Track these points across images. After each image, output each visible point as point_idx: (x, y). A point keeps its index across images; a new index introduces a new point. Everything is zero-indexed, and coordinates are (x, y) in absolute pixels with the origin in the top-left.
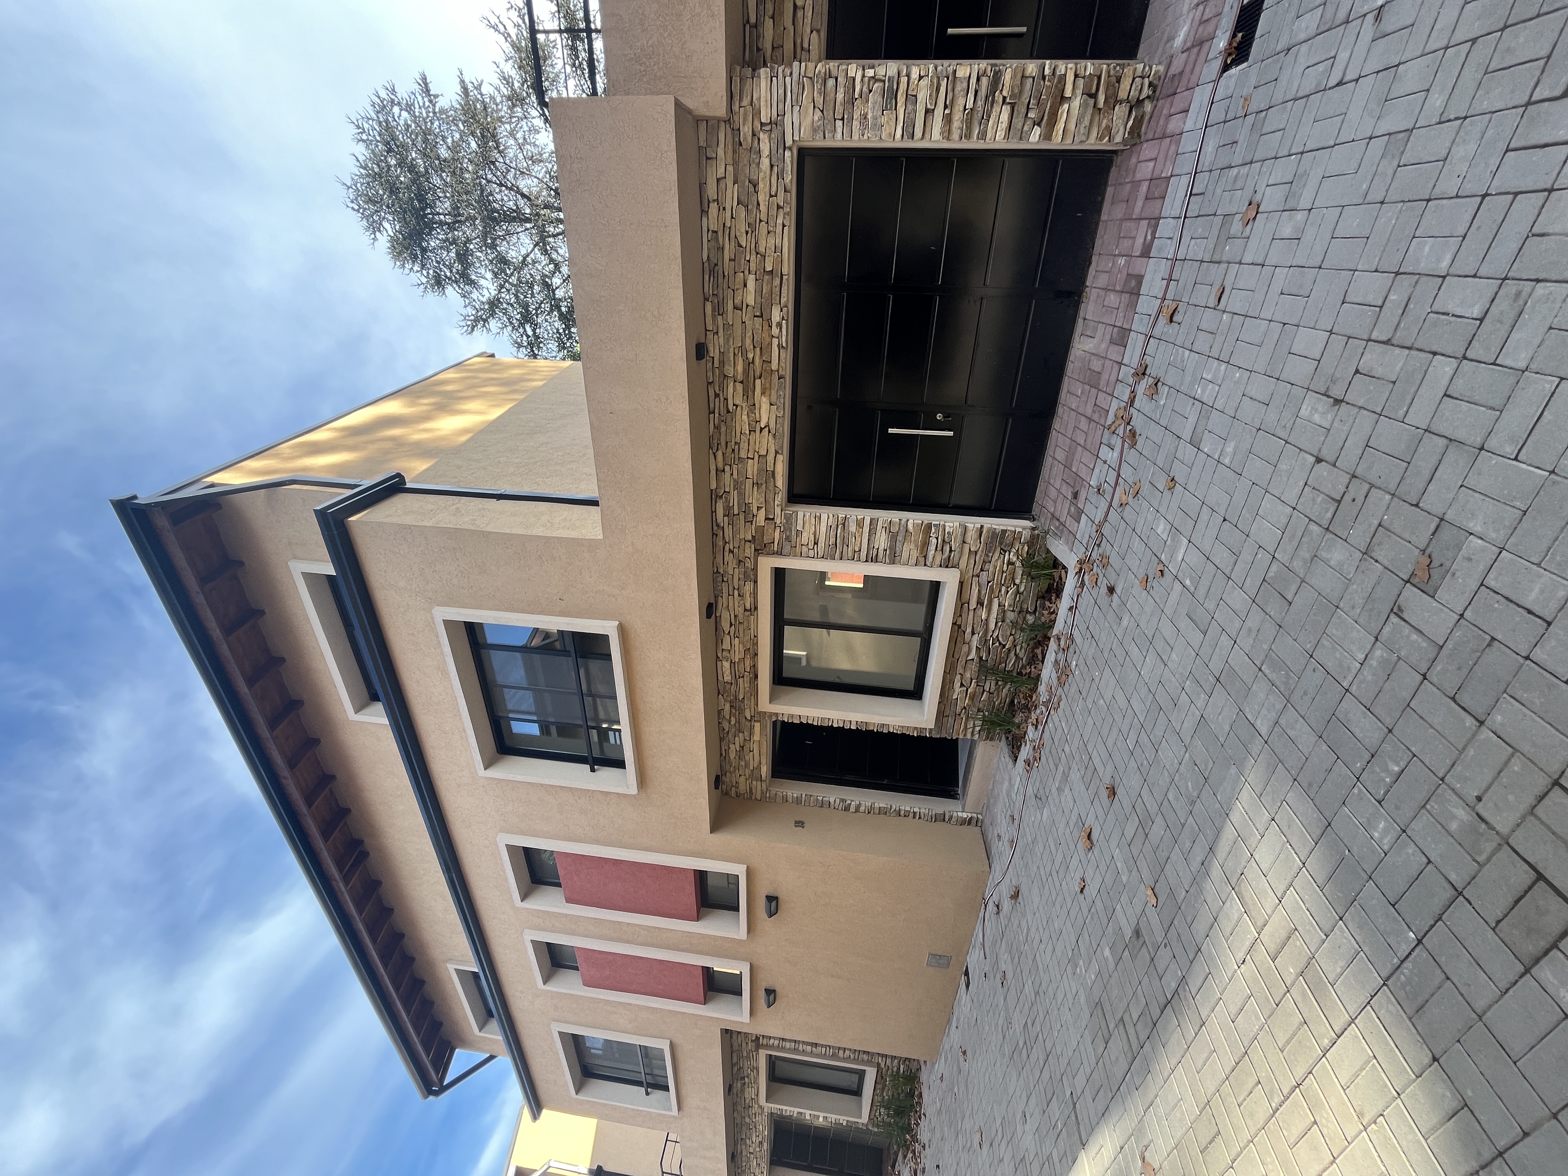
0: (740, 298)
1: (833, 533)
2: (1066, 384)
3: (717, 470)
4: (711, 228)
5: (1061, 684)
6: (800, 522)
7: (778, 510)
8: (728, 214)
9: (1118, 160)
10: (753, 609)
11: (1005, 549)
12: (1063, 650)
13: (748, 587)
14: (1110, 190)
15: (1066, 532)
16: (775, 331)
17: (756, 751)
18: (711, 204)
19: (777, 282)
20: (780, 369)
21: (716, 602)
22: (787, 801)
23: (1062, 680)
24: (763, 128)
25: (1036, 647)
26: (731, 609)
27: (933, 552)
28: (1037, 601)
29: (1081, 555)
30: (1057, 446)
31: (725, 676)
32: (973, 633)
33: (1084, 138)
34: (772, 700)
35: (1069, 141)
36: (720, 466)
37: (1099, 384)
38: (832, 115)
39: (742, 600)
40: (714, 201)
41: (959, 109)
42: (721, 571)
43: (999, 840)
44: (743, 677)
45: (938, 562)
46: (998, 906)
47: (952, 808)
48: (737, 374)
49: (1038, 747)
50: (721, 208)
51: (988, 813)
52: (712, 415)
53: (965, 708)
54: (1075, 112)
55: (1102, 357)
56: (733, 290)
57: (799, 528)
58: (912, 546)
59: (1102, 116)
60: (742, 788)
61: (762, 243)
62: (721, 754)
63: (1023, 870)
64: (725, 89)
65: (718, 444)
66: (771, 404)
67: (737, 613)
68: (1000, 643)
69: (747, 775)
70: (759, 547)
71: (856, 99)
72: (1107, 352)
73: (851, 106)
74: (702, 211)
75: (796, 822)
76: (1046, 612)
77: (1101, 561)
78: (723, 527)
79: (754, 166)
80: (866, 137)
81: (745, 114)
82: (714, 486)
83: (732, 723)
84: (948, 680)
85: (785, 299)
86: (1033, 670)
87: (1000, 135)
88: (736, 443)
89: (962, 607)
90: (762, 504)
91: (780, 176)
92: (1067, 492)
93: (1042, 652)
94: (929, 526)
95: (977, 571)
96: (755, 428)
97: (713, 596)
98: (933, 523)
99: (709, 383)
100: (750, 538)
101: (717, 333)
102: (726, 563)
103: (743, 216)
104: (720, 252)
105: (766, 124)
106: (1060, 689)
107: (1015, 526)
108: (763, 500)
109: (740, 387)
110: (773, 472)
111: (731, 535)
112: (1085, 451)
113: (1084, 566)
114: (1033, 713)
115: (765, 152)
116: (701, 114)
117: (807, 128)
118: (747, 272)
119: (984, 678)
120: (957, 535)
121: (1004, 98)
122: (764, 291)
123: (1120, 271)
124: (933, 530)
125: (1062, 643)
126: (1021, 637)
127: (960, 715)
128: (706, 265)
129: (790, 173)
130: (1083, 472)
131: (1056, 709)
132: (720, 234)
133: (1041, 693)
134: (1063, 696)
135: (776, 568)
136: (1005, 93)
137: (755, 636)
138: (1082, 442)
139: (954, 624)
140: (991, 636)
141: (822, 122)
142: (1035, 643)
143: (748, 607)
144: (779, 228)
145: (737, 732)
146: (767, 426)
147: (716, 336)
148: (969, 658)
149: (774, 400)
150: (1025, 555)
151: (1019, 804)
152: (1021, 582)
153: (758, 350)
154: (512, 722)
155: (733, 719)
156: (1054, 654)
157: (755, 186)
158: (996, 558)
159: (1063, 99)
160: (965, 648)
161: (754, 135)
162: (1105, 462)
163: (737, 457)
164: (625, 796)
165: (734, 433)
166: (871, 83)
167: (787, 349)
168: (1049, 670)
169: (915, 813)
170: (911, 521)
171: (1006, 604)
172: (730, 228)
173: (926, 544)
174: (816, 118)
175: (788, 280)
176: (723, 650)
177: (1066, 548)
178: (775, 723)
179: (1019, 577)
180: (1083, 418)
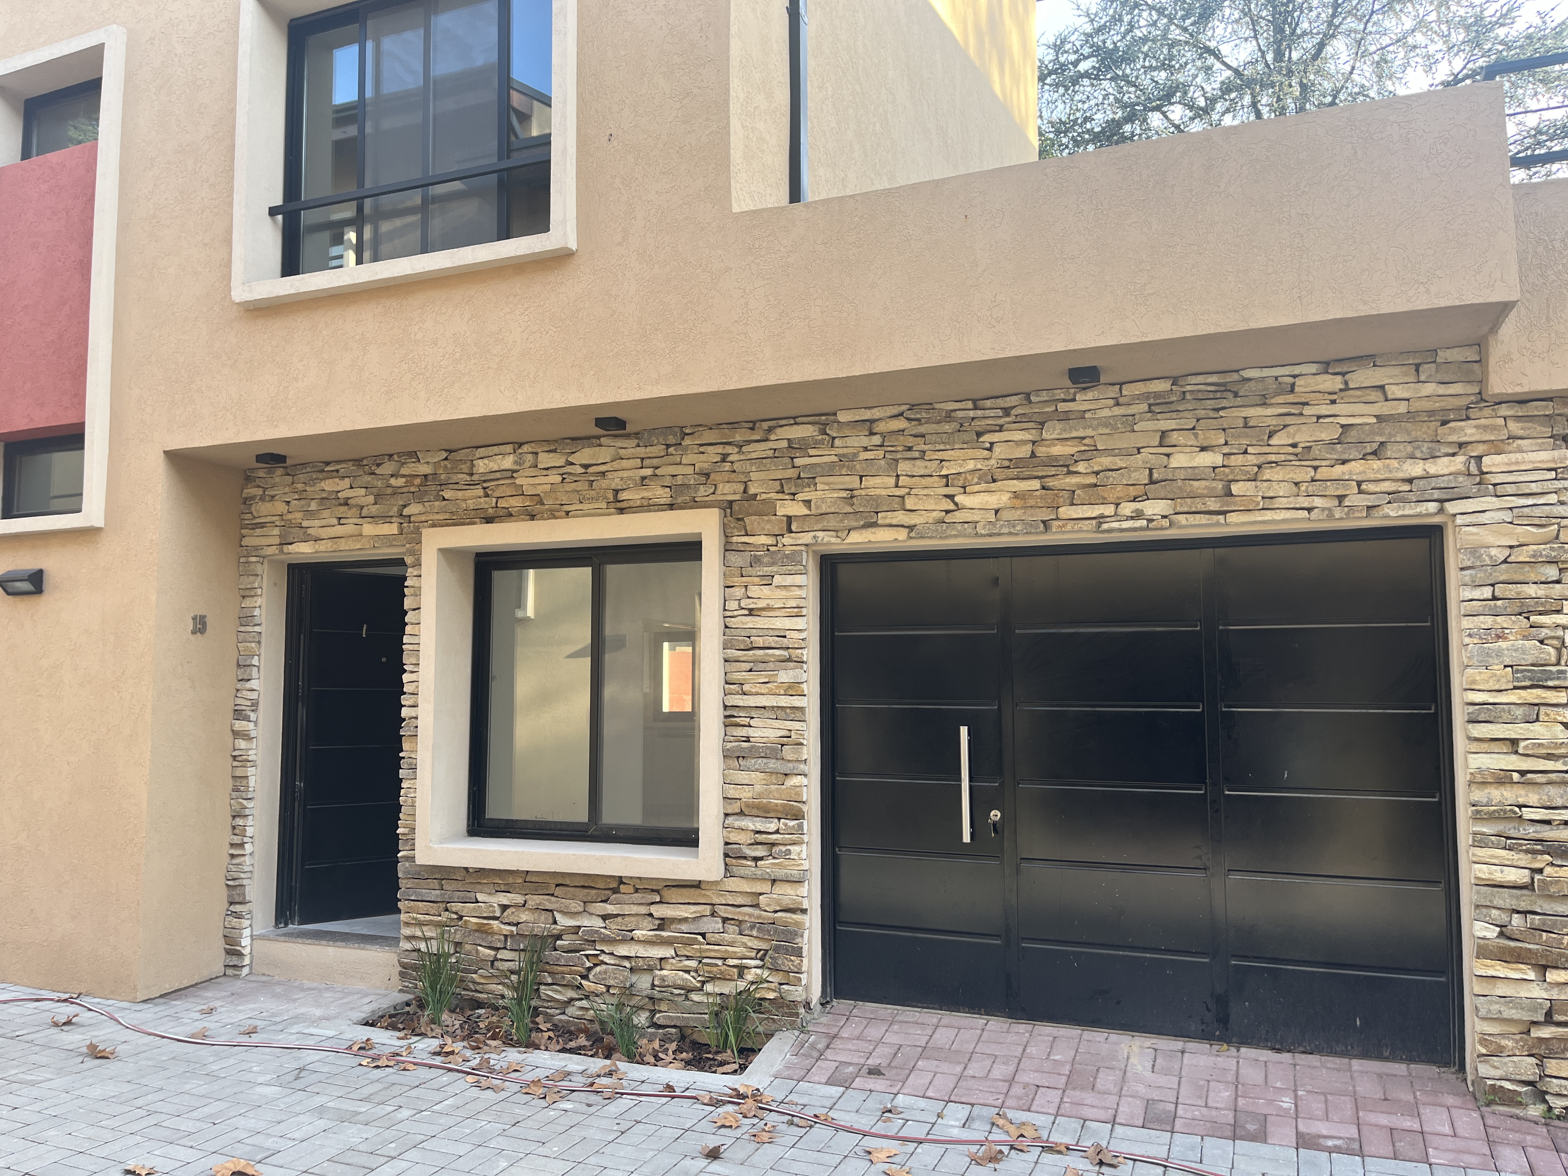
0: (1182, 441)
1: (772, 641)
2: (1067, 1033)
3: (872, 421)
4: (1299, 382)
5: (527, 1088)
6: (789, 580)
7: (807, 538)
8: (1324, 410)
9: (1449, 1075)
10: (619, 505)
11: (767, 958)
12: (592, 1084)
13: (662, 495)
14: (1399, 1068)
15: (808, 1062)
16: (1127, 508)
17: (339, 530)
18: (1339, 378)
19: (1213, 505)
20: (1060, 523)
21: (628, 436)
22: (244, 597)
23: (534, 1089)
24: (1473, 461)
25: (589, 1035)
26: (616, 465)
27: (753, 828)
28: (674, 1027)
29: (768, 1094)
30: (959, 1029)
31: (486, 461)
32: (604, 918)
33: (1483, 1012)
34: (447, 554)
35: (1477, 990)
36: (881, 427)
37: (1074, 1089)
38: (1502, 578)
39: (636, 485)
40: (1346, 383)
41: (1521, 796)
42: (687, 441)
43: (202, 1012)
44: (487, 496)
45: (734, 837)
46: (68, 1023)
47: (258, 915)
48: (1048, 446)
49: (398, 1062)
50: (1334, 397)
51: (254, 985)
52: (970, 405)
53: (460, 918)
54: (1524, 992)
55: (1122, 1089)
56: (1194, 428)
57: (777, 580)
58: (758, 788)
59: (1518, 1037)
60: (264, 510)
61: (1278, 473)
62: (327, 464)
63: (150, 1063)
64: (1533, 388)
65: (918, 420)
66: (997, 511)
67: (609, 475)
68: (589, 969)
69: (290, 516)
70: (736, 507)
71: (1528, 618)
72: (1132, 1097)
73: (1517, 610)
74: (1328, 364)
75: (202, 618)
76: (656, 1045)
77: (764, 1130)
78: (767, 440)
79: (1409, 448)
80: (1467, 640)
81: (1494, 428)
82: (843, 417)
83: (393, 481)
84: (511, 880)
85: (1184, 522)
86: (546, 1035)
87: (1483, 872)
88: (924, 452)
89: (653, 890)
90: (817, 508)
91: (1394, 496)
92: (879, 1057)
93: (580, 1048)
94: (798, 816)
95: (723, 911)
96: (953, 486)
97: (636, 430)
98: (805, 822)
99: (1028, 395)
100: (752, 490)
101: (1118, 404)
102: (702, 449)
103: (1323, 436)
104: (1258, 400)
105: (1479, 467)
106: (517, 1087)
107: (809, 972)
108: (824, 509)
109: (1024, 452)
110: (874, 525)
111: (754, 455)
112: (955, 1080)
113: (750, 1101)
114: (465, 1043)
115: (1433, 468)
116: (1491, 349)
117: (1476, 537)
118: (1226, 450)
119: (522, 947)
120: (785, 867)
121: (1540, 871)
122: (1195, 484)
123: (1271, 1102)
124: (791, 823)
125: (604, 1081)
126: (605, 1007)
127: (447, 910)
128: (1235, 377)
129: (1401, 513)
130: (917, 1081)
131: (477, 1085)
132: (1291, 398)
133: (503, 1055)
134: (503, 1095)
135: (700, 543)
136: (1548, 870)
137: (567, 513)
138: (970, 1072)
139: (621, 880)
140: (603, 951)
141: (1489, 563)
142: (596, 1032)
143: (623, 496)
144: (1305, 502)
145: (375, 491)
146: (958, 507)
147: (1111, 402)
148: (558, 916)
149: (1005, 515)
150: (757, 996)
151: (282, 1039)
152: (708, 994)
153: (1092, 480)
154: (355, 49)
155: (401, 482)
156: (581, 1068)
157: (1374, 453)
158: (750, 944)
159: (1543, 969)
160: (576, 906)
161: (1461, 445)
162: (939, 1116)
163: (899, 456)
164: (227, 277)
165: (942, 447)
166: (1555, 642)
167: (1098, 532)
168: (549, 1063)
169: (241, 845)
170: (805, 781)
171: (664, 972)
172: (1301, 414)
173: (764, 812)
174: (1493, 552)
175: (1218, 524)
176: (537, 454)
177: (778, 1066)
178: (401, 562)
179: (717, 990)
180: (1012, 1068)
